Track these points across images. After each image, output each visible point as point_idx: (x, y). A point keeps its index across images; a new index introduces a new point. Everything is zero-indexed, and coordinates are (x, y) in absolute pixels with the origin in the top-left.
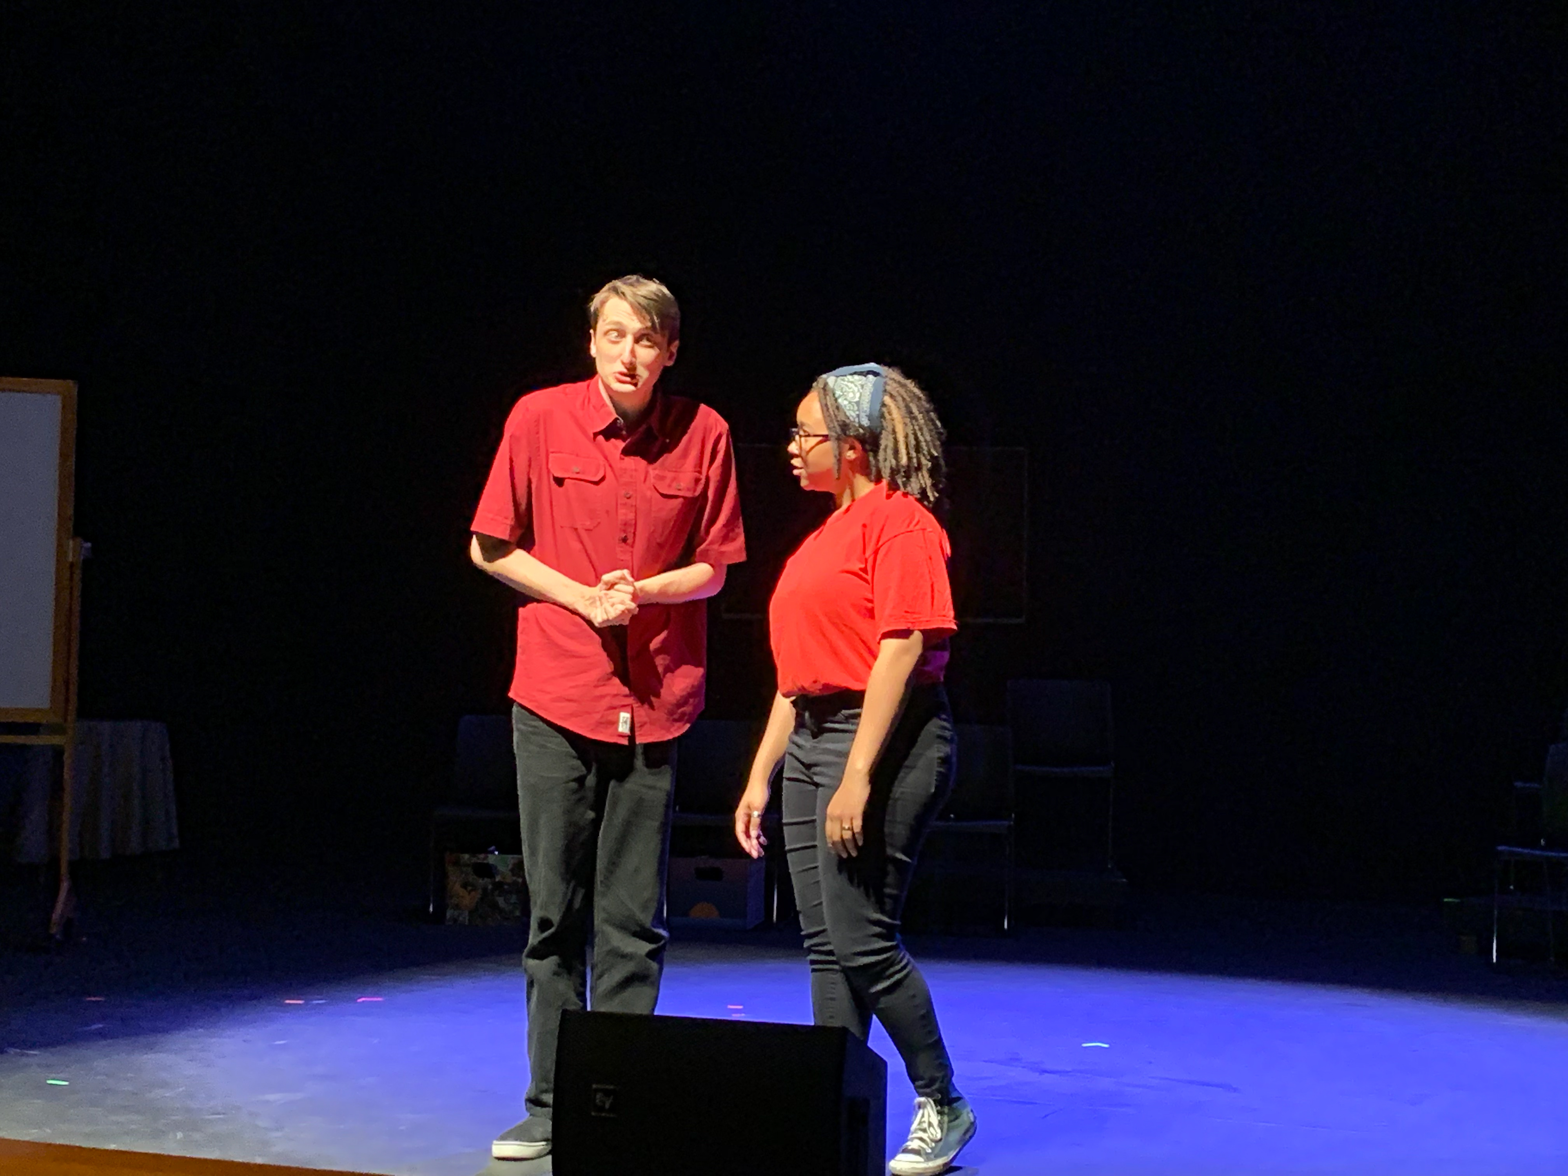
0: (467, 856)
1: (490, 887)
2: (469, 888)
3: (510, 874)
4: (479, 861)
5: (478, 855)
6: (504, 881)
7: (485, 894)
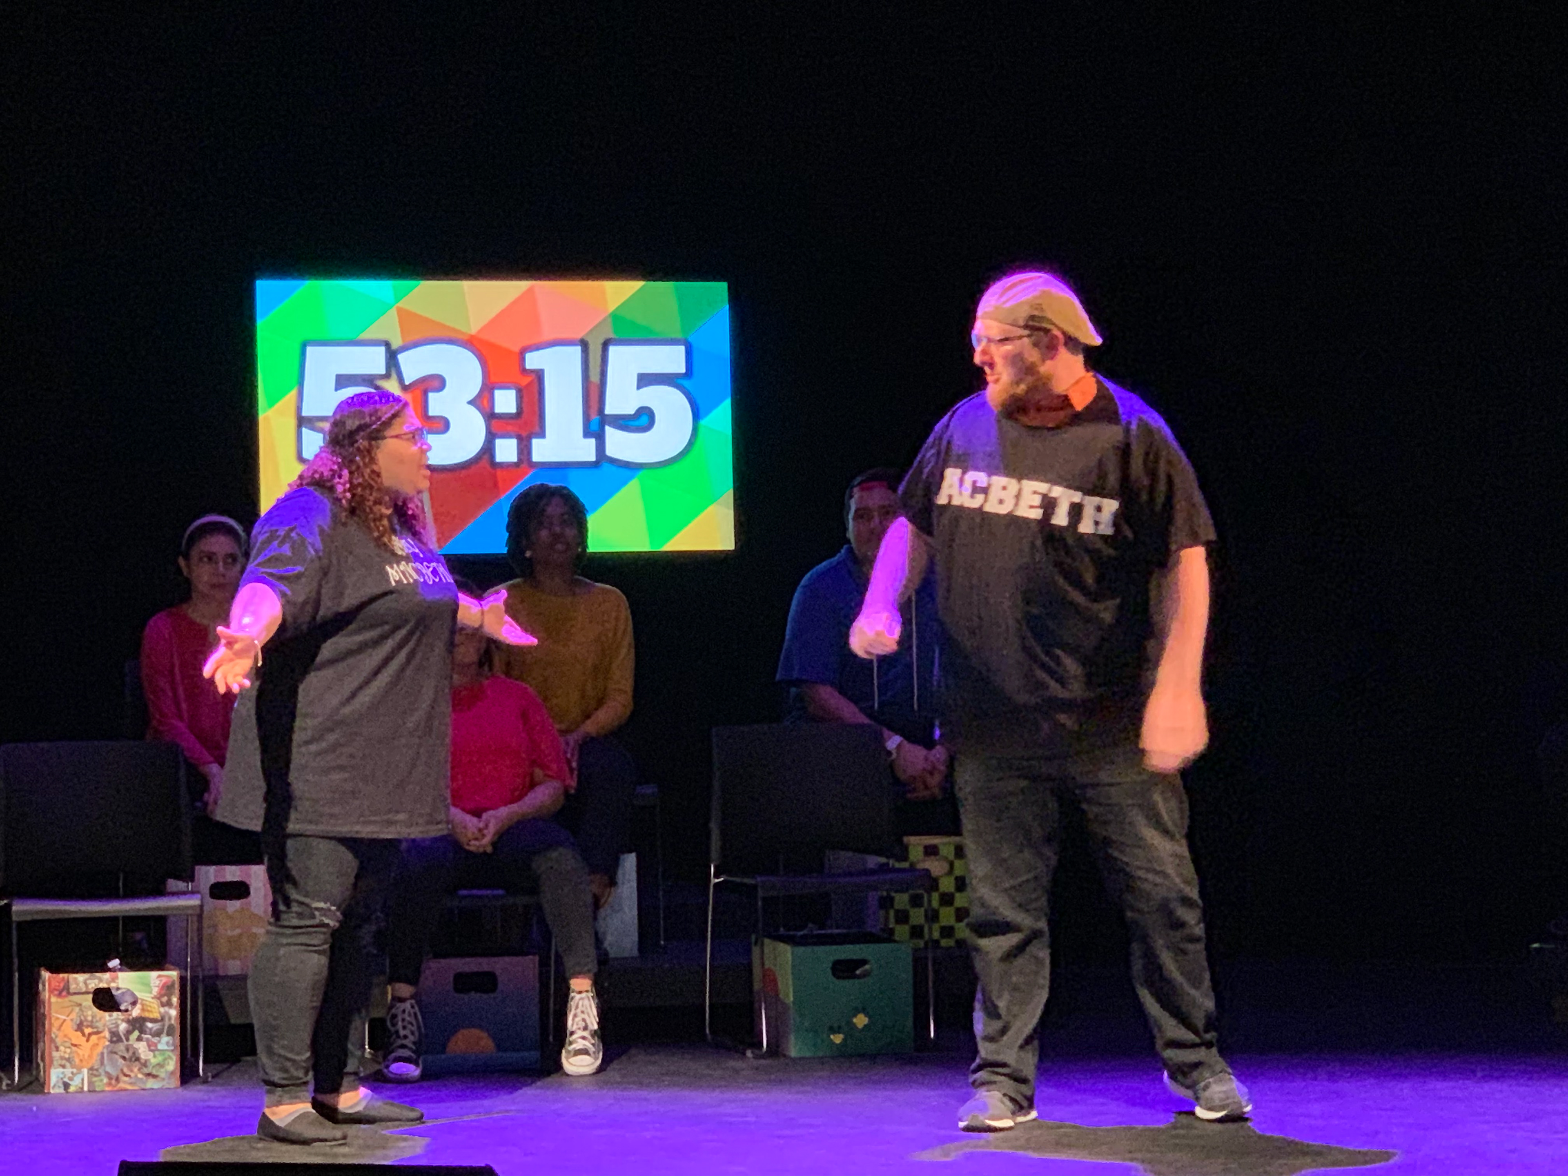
0: (81, 977)
1: (123, 1027)
2: (87, 1031)
3: (155, 1004)
4: (103, 985)
5: (98, 974)
6: (147, 1015)
7: (115, 1038)
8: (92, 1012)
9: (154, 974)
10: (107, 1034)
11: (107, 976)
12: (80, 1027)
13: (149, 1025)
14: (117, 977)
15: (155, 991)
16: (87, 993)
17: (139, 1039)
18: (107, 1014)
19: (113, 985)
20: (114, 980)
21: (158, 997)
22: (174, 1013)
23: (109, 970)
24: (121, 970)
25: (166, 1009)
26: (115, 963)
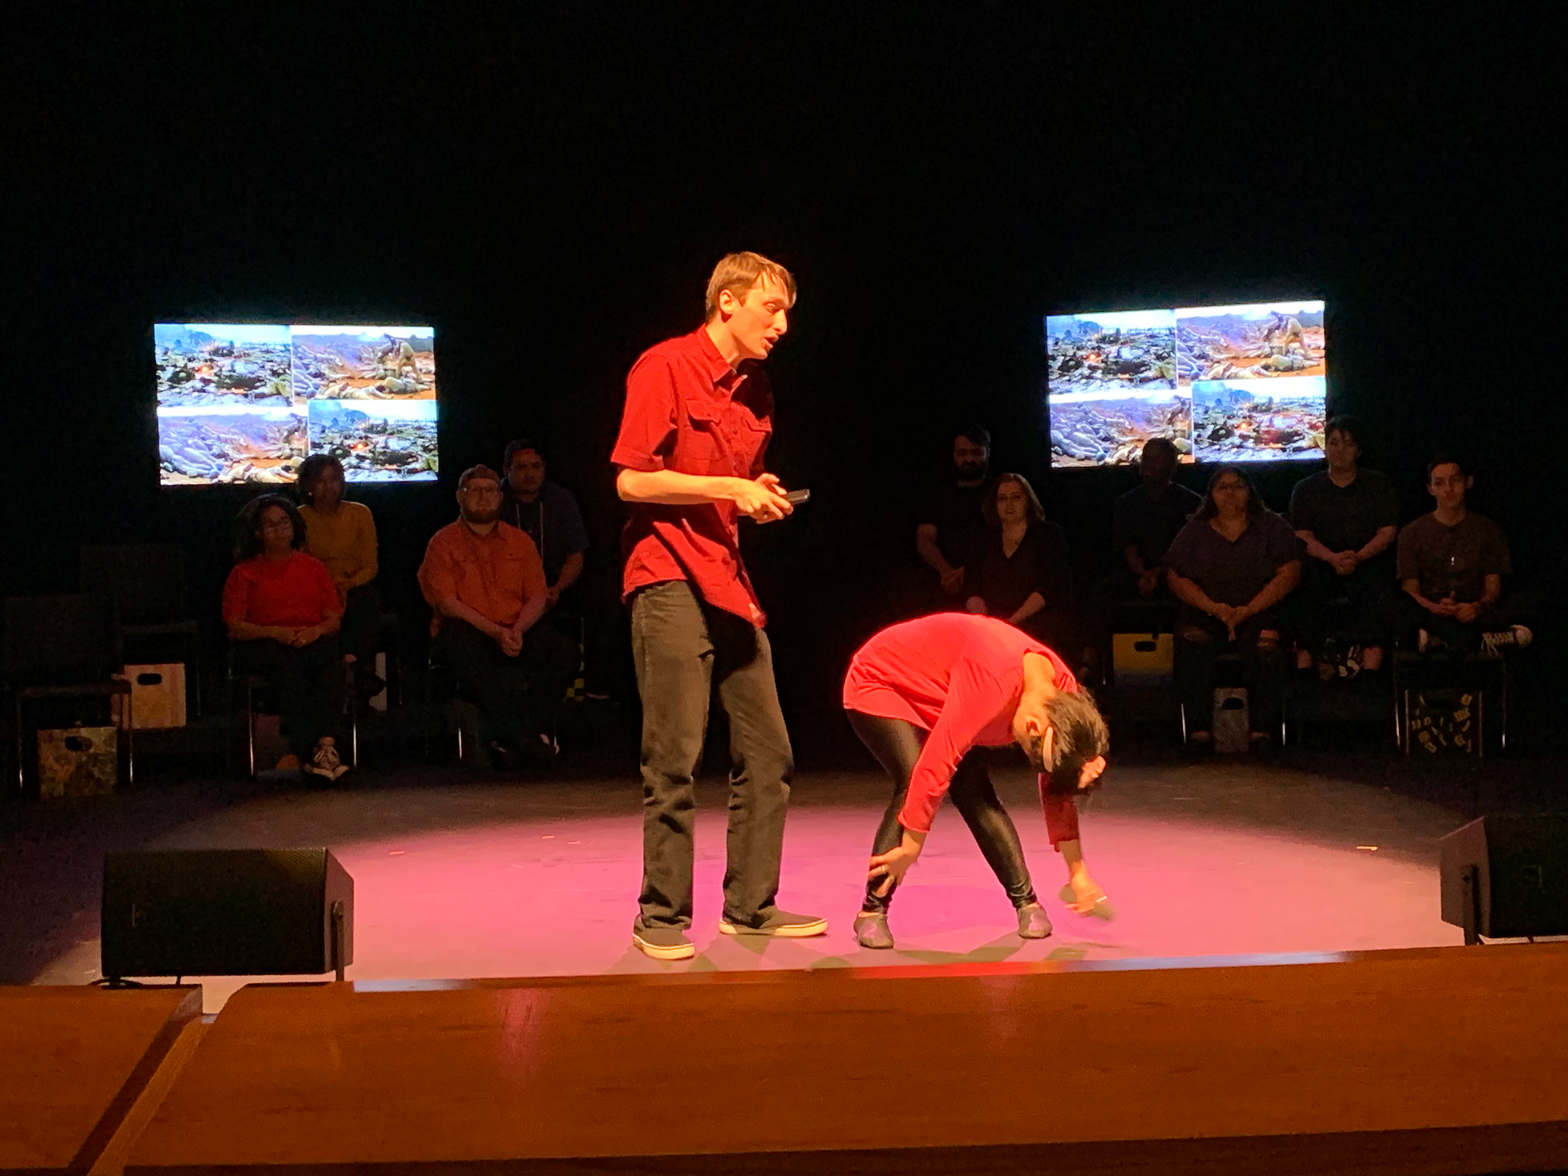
0: (58, 731)
1: (84, 759)
2: (63, 762)
3: (103, 746)
4: (72, 735)
5: (69, 730)
6: (98, 752)
7: (80, 766)
8: (65, 751)
9: (102, 729)
10: (74, 764)
11: (74, 730)
12: (58, 760)
13: (100, 758)
14: (80, 731)
15: (103, 738)
16: (61, 740)
17: (94, 766)
18: (74, 754)
19: (78, 735)
20: (78, 733)
21: (105, 742)
22: (114, 750)
23: (75, 726)
24: (83, 726)
25: (108, 749)
26: (79, 723)
